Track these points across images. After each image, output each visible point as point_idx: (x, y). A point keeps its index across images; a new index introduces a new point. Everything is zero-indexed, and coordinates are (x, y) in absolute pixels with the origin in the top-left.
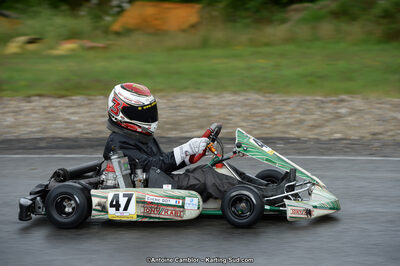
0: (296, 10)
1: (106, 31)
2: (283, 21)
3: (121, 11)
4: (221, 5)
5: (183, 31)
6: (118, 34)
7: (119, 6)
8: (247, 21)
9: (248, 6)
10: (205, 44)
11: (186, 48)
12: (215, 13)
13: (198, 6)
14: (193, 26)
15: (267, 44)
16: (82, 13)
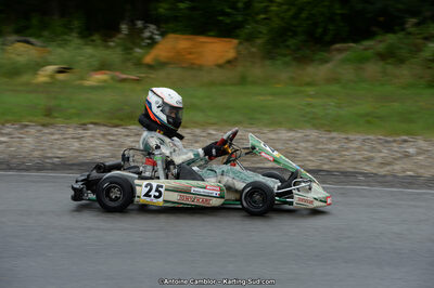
0: (339, 50)
1: (139, 64)
2: (325, 61)
3: (153, 43)
4: (259, 41)
5: (220, 66)
6: (150, 67)
7: (151, 38)
8: (287, 59)
9: (288, 43)
10: (243, 81)
11: (223, 84)
12: (254, 50)
13: (236, 41)
14: (229, 62)
15: (308, 84)
16: (112, 44)
